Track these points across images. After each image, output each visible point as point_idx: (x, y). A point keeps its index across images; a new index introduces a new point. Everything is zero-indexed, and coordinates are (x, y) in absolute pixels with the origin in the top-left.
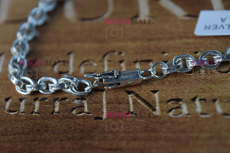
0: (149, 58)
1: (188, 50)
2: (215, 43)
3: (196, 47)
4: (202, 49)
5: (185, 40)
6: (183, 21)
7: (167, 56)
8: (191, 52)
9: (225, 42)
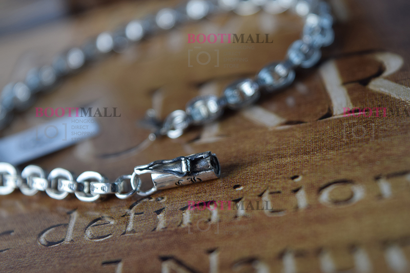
0: (210, 199)
1: (280, 176)
2: (329, 158)
3: (295, 169)
4: (305, 171)
5: (277, 161)
6: (277, 133)
7: (242, 190)
8: (285, 178)
9: (349, 153)
